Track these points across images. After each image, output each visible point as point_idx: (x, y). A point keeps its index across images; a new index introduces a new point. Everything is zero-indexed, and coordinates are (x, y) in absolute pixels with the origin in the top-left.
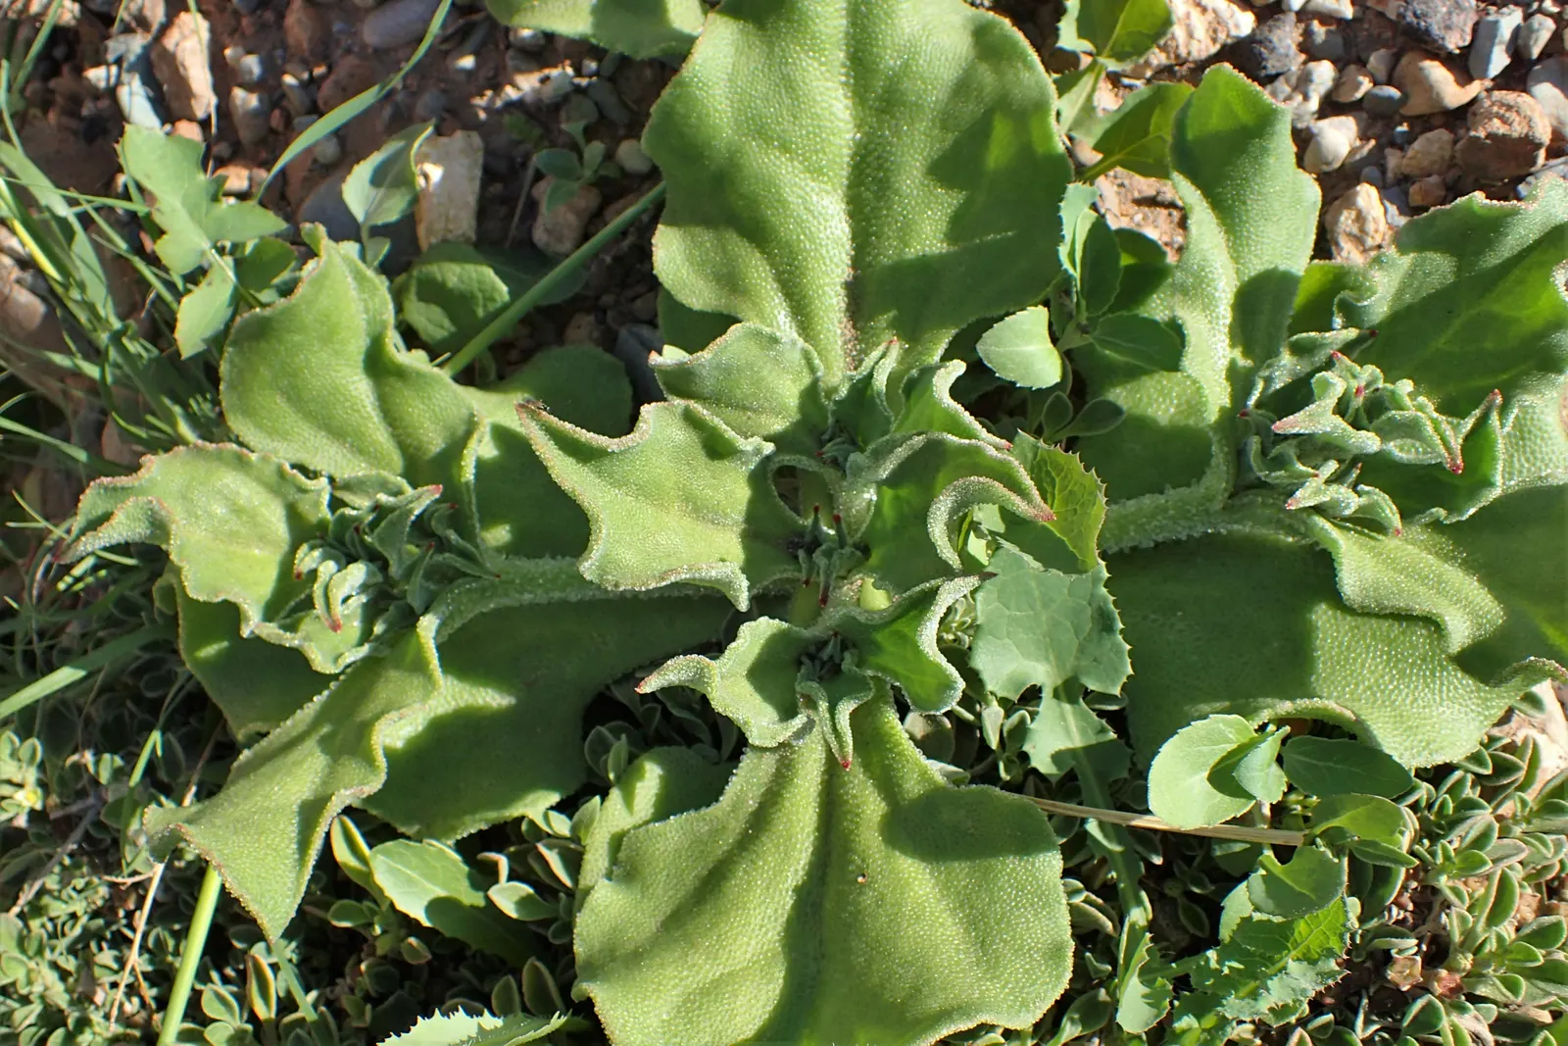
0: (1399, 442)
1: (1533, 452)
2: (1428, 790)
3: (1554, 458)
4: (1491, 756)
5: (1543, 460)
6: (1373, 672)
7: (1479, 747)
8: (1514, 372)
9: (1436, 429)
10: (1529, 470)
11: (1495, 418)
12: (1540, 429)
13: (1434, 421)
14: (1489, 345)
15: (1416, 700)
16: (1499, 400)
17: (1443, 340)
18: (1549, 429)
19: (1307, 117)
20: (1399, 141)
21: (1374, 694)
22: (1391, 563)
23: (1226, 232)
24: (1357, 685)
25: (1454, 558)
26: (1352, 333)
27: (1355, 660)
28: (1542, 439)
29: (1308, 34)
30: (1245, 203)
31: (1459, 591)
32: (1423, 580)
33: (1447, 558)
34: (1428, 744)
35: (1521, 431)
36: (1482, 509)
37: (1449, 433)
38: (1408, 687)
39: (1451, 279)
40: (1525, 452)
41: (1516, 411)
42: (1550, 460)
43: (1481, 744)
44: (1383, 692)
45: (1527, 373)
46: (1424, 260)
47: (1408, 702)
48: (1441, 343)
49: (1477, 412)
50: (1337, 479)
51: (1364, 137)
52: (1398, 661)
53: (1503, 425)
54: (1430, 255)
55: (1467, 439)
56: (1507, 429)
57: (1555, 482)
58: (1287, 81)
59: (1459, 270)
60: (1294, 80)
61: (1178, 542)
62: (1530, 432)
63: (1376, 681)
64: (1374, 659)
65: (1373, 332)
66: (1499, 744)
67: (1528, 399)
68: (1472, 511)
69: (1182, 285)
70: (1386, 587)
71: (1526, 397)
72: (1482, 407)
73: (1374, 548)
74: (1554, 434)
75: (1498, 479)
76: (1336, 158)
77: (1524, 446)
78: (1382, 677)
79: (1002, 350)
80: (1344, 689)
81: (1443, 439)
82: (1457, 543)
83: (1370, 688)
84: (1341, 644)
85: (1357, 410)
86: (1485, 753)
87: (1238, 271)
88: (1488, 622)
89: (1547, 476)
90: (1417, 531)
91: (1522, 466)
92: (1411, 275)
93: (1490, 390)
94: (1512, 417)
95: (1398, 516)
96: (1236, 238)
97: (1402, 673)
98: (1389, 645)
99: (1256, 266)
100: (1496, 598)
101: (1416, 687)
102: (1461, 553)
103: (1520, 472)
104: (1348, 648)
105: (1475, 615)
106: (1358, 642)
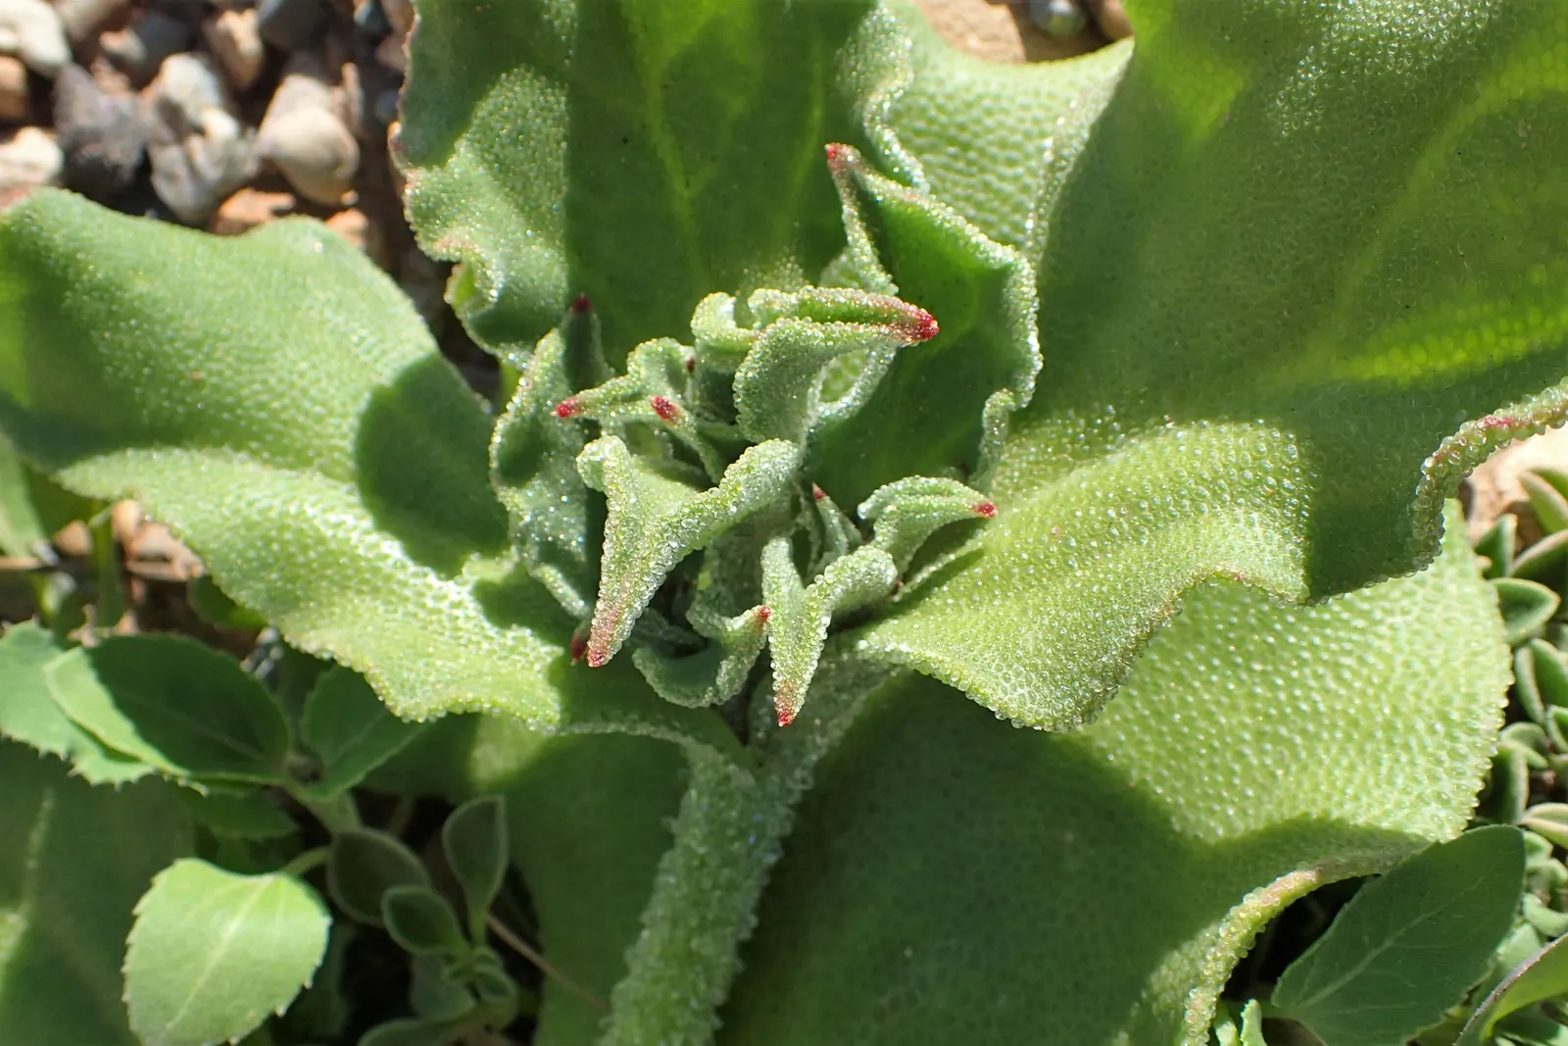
0: (815, 391)
1: (1003, 144)
2: (1519, 736)
3: (1040, 114)
4: (1522, 574)
5: (1028, 135)
6: (1234, 708)
7: (1491, 586)
8: (817, 93)
9: (821, 317)
10: (1033, 173)
11: (878, 185)
12: (969, 105)
13: (804, 310)
14: (737, 106)
15: (1336, 667)
16: (849, 154)
17: (677, 183)
18: (978, 89)
19: (241, 149)
20: (376, 27)
21: (1277, 739)
22: (1037, 570)
23: (238, 447)
24: (1240, 756)
25: (1106, 430)
26: (551, 346)
27: (1188, 720)
28: (989, 112)
29: (119, 63)
30: (198, 384)
31: (1175, 479)
32: (1106, 535)
33: (1095, 447)
34: (1444, 717)
35: (952, 141)
36: (1042, 320)
37: (846, 296)
38: (1304, 662)
39: (558, 101)
40: (994, 159)
41: (888, 135)
42: (1036, 121)
43: (1487, 575)
44: (1283, 718)
45: (833, 69)
46: (486, 128)
47: (1332, 685)
48: (683, 192)
49: (849, 210)
50: (807, 560)
51: (334, 79)
52: (1240, 643)
53: (905, 180)
54: (483, 109)
55: (887, 262)
56: (917, 173)
57: (1076, 147)
58: (163, 144)
59: (549, 72)
60: (165, 133)
61: (777, 872)
62: (962, 127)
63: (1254, 712)
64: (1207, 683)
65: (580, 305)
66: (1509, 545)
67: (880, 99)
68: (1033, 341)
69: (272, 599)
70: (1077, 627)
71: (874, 99)
72: (843, 193)
73: (988, 577)
74: (994, 88)
75: (1003, 254)
76: (333, 146)
77: (982, 152)
78: (1252, 695)
79: (182, 1013)
80: (1230, 785)
81: (849, 317)
82: (1082, 404)
83: (1260, 735)
84: (1141, 720)
85: (701, 434)
86: (1508, 581)
87: (327, 472)
88: (1279, 474)
89: (1056, 151)
90: (1013, 459)
91: (1016, 178)
92: (504, 170)
93: (822, 161)
94: (897, 150)
95: (957, 486)
96: (257, 437)
97: (1269, 653)
98: (1199, 635)
99: (342, 432)
100: (1236, 418)
101: (1313, 648)
102: (1103, 413)
103: (1026, 189)
104: (1158, 714)
105: (1246, 490)
106: (1158, 689)
